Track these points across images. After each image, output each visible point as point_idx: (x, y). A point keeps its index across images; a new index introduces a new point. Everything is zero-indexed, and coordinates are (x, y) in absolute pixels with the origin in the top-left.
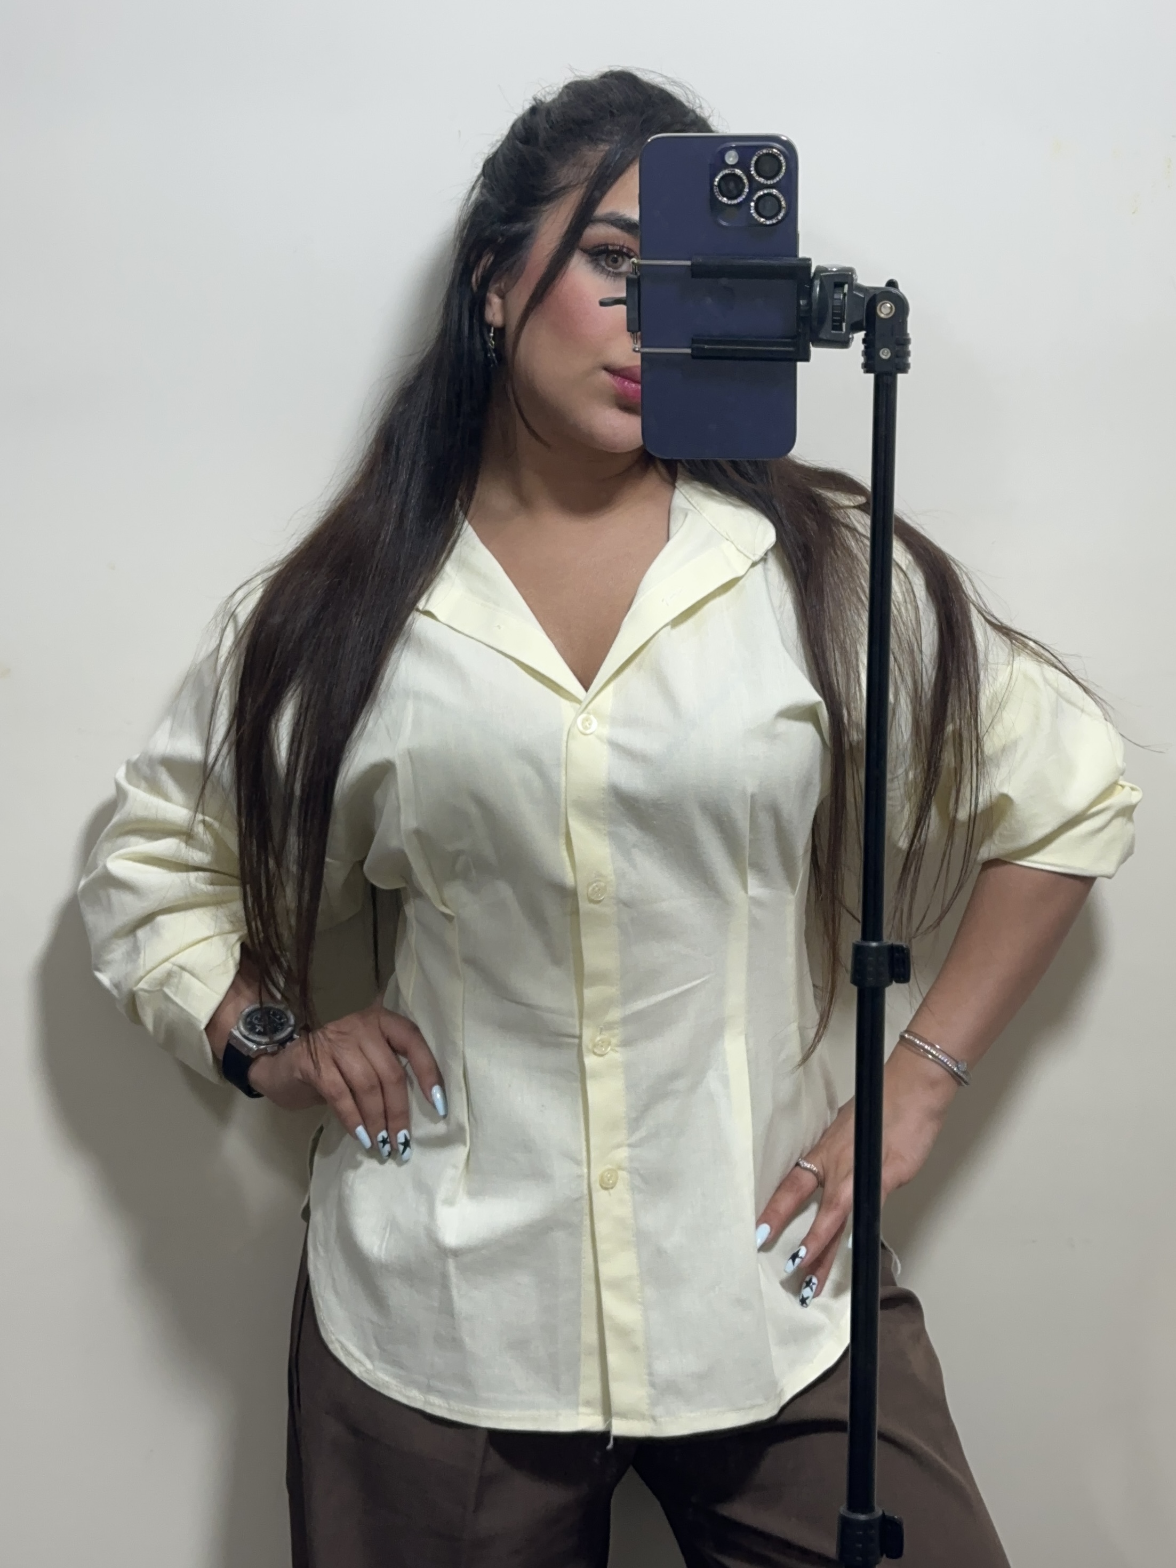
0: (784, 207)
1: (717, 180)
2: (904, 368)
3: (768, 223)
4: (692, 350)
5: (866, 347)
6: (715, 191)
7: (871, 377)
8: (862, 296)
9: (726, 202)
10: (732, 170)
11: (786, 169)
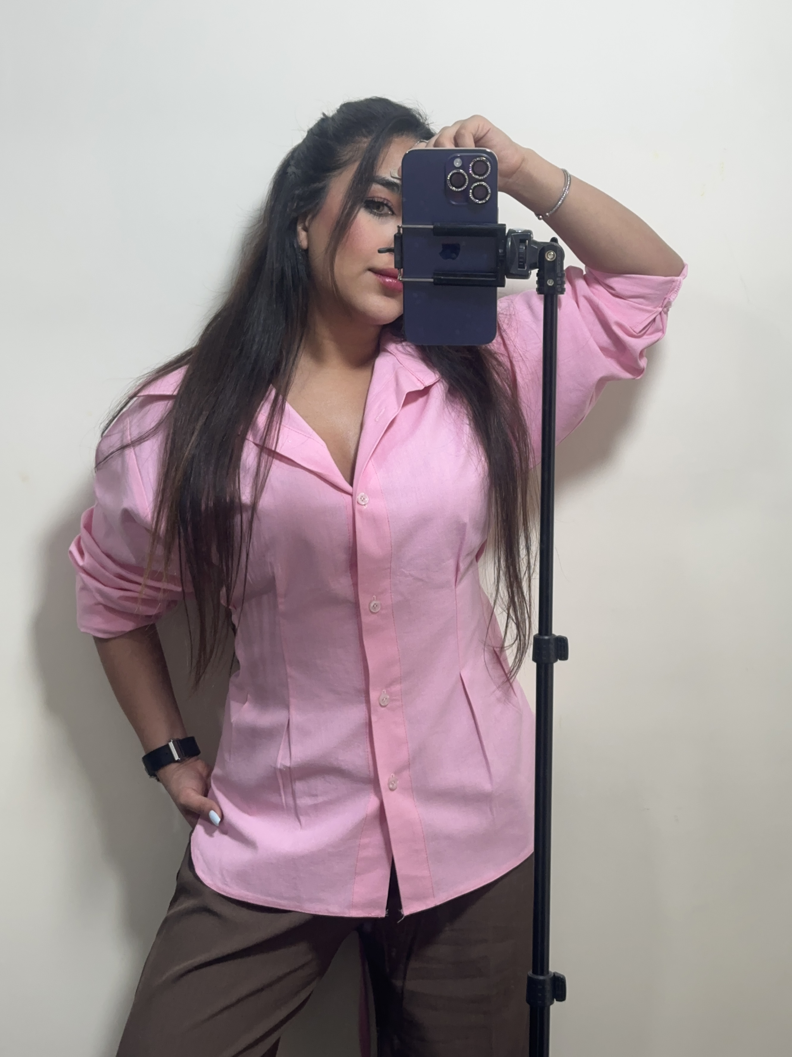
0: (490, 193)
1: (449, 176)
3: (480, 202)
4: (434, 280)
5: (538, 279)
6: (448, 183)
8: (536, 247)
9: (455, 190)
10: (458, 171)
11: (491, 170)
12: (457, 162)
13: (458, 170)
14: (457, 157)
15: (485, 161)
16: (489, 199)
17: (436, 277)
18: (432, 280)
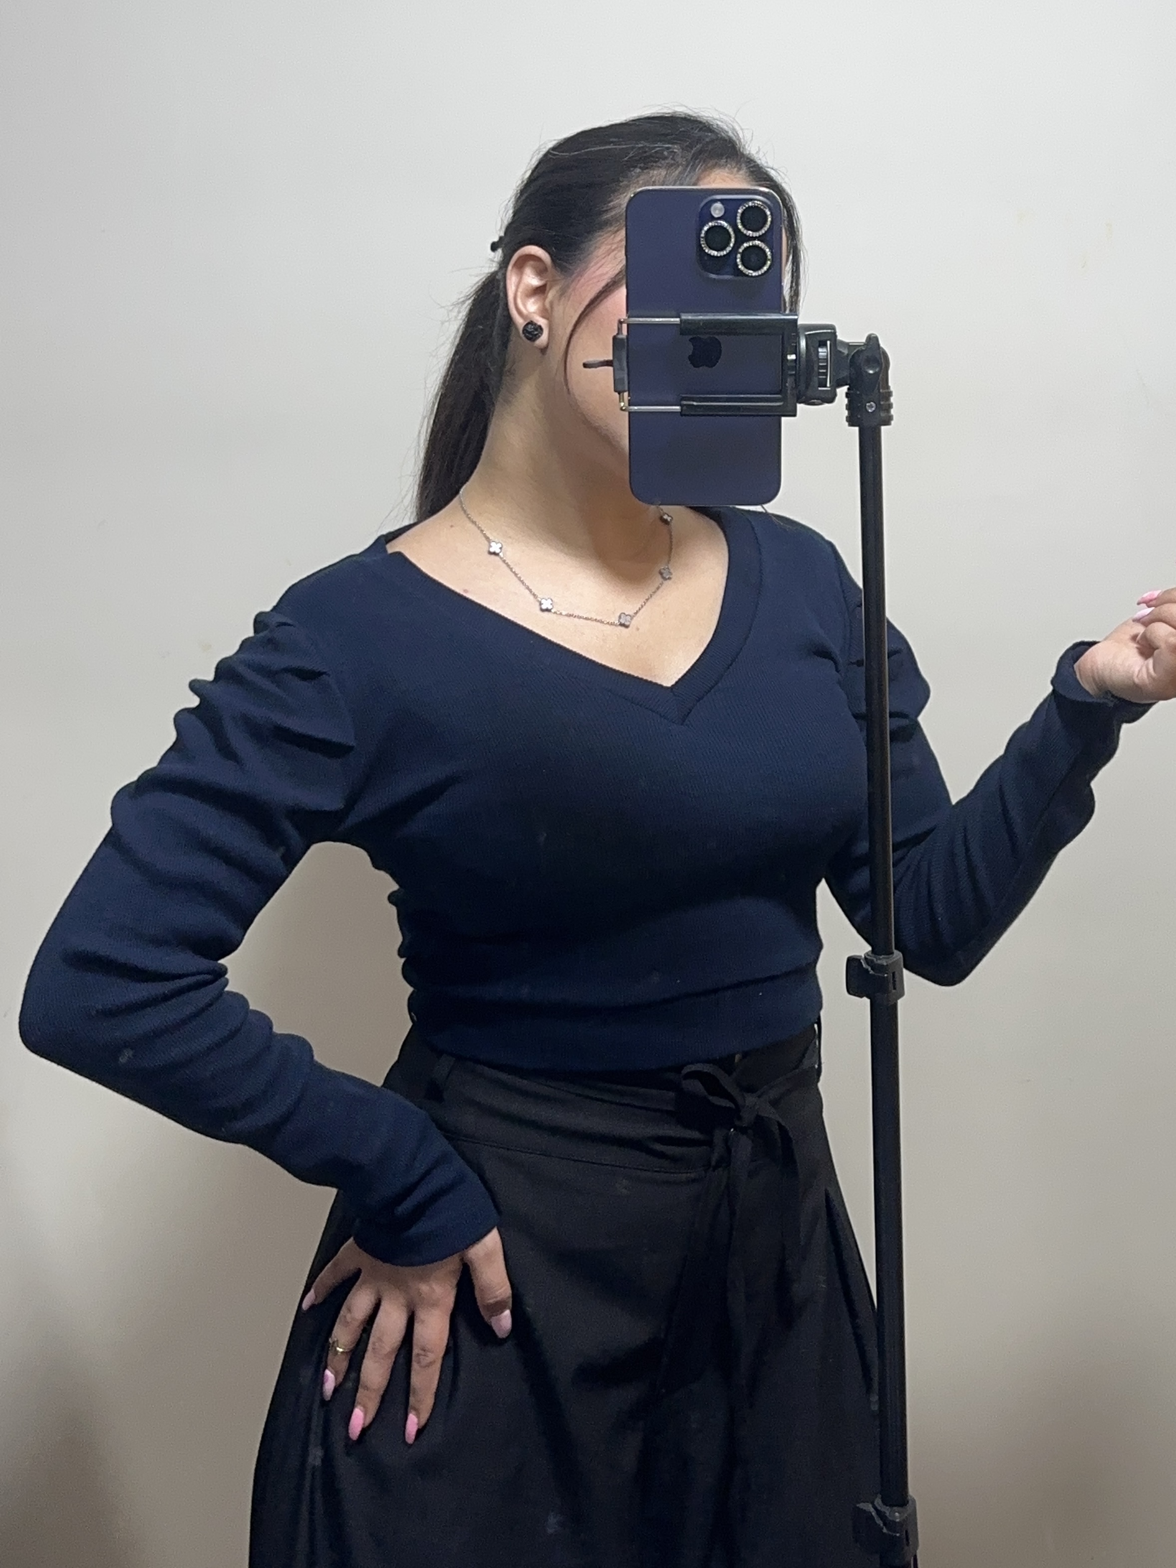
0: (769, 260)
1: (703, 232)
2: (887, 421)
3: (755, 274)
4: (682, 409)
5: (849, 401)
6: (702, 242)
7: (857, 429)
8: (846, 352)
9: (712, 254)
10: (717, 223)
11: (772, 222)
12: (715, 209)
13: (719, 221)
14: (716, 201)
15: (762, 207)
16: (768, 269)
17: (685, 403)
18: (677, 408)
